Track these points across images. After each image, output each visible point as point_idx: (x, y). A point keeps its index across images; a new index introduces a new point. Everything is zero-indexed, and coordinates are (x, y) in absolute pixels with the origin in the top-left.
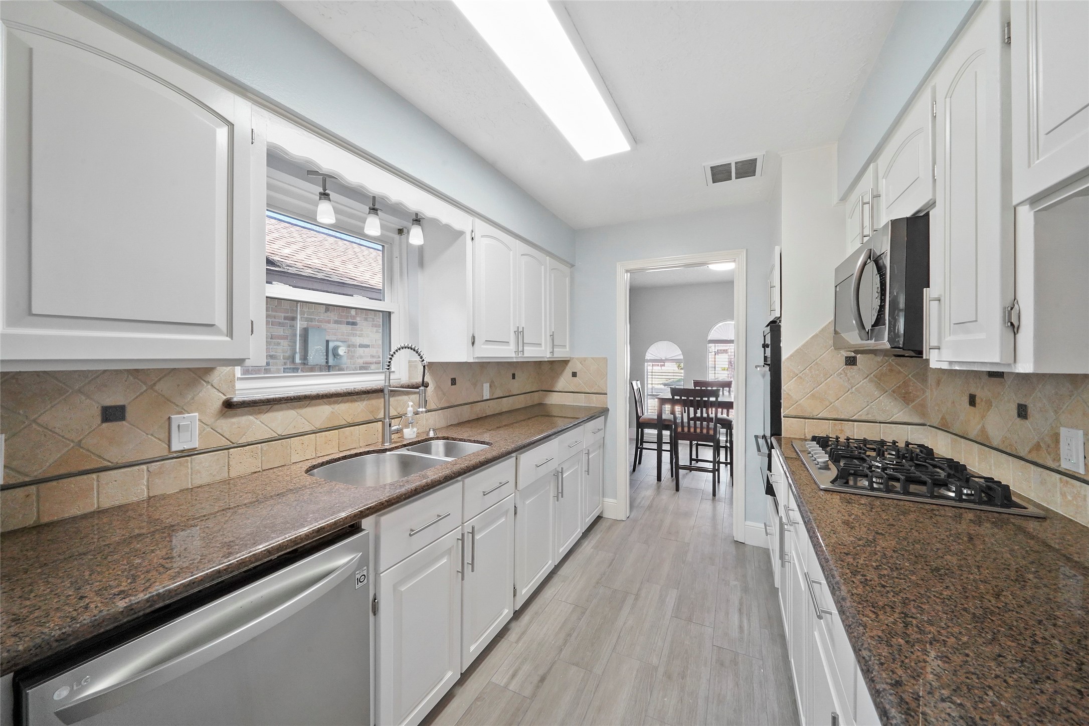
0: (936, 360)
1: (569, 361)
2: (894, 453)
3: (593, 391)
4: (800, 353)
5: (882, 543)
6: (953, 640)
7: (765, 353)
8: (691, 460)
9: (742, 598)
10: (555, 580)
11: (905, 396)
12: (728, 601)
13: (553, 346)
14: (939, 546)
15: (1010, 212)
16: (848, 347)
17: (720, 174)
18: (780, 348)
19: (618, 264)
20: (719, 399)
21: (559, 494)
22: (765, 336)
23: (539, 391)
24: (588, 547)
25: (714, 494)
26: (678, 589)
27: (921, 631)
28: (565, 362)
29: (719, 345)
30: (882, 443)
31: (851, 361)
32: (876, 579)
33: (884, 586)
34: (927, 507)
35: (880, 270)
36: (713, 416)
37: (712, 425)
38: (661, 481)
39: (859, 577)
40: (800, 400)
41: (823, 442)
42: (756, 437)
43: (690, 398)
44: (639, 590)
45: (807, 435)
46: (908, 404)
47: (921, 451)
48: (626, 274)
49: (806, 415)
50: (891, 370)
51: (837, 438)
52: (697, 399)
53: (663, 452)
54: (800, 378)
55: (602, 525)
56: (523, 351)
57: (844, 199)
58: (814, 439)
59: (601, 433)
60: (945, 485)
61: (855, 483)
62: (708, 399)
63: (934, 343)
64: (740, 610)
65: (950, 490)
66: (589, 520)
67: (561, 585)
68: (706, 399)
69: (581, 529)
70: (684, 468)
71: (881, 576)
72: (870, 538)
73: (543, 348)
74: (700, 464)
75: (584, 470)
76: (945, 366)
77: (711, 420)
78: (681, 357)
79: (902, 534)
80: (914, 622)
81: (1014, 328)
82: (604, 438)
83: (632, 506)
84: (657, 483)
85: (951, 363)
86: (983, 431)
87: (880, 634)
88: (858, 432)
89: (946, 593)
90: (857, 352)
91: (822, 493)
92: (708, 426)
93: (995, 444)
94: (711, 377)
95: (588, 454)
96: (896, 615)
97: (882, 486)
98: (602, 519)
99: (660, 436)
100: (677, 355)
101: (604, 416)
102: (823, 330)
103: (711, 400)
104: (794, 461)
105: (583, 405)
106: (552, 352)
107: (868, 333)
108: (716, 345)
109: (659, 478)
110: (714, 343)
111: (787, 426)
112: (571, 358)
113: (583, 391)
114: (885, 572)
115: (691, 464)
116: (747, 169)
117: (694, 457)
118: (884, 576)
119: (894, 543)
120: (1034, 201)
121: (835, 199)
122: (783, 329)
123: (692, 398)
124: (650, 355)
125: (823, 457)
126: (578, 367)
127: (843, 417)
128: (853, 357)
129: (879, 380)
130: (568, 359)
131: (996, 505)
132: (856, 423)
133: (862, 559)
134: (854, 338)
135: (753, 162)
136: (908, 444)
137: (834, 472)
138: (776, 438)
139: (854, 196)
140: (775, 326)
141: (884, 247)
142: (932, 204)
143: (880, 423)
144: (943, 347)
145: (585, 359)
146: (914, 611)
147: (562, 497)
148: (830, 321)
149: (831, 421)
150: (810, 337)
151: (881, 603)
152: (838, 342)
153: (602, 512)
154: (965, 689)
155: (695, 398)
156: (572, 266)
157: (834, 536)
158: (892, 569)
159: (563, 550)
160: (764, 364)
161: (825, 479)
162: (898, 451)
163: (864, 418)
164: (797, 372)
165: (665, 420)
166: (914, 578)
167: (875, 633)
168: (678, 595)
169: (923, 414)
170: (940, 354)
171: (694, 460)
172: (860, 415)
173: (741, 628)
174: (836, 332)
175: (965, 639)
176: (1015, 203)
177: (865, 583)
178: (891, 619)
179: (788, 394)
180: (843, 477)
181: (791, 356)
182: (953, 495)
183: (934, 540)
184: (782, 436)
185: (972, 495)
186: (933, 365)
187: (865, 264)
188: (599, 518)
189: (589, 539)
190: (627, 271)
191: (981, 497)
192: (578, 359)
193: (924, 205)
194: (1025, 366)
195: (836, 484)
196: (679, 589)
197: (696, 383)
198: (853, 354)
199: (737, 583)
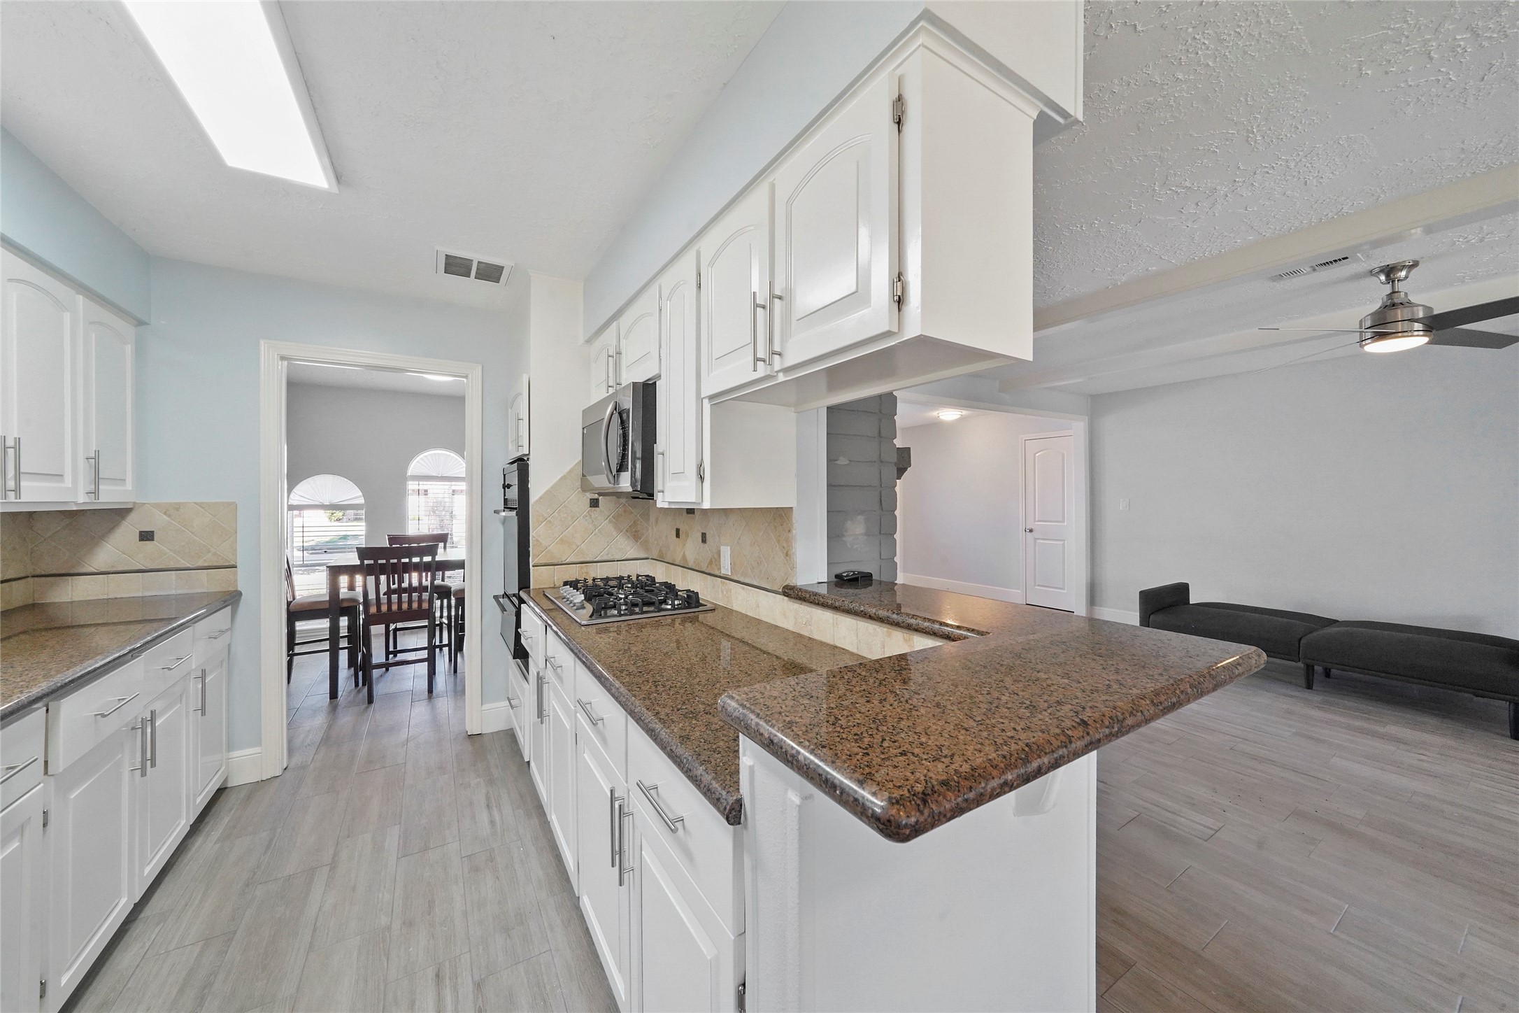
0: (661, 501)
1: (129, 511)
2: (630, 586)
3: (200, 563)
4: (549, 495)
5: (634, 649)
6: (679, 683)
7: (505, 495)
8: (388, 653)
9: (488, 792)
10: (137, 929)
11: (635, 535)
12: (471, 804)
13: (97, 480)
14: (666, 640)
15: (700, 400)
16: (592, 490)
17: (456, 266)
18: (528, 488)
19: (262, 342)
20: (438, 558)
21: (149, 759)
22: (504, 475)
23: (28, 577)
24: (206, 845)
25: (430, 690)
26: (400, 823)
27: (664, 686)
28: (118, 514)
29: (425, 483)
30: (621, 578)
31: (594, 503)
32: (635, 670)
33: (640, 672)
34: (656, 619)
35: (623, 424)
36: (428, 583)
37: (425, 596)
38: (337, 698)
39: (625, 672)
40: (549, 546)
41: (574, 584)
42: (496, 597)
43: (380, 562)
44: (335, 855)
45: (556, 583)
46: (637, 541)
47: (647, 580)
48: (280, 363)
49: (555, 561)
50: (625, 511)
51: (585, 579)
52: (392, 561)
53: (341, 651)
54: (550, 522)
55: (230, 801)
56: (17, 490)
57: (589, 341)
58: (566, 584)
59: (225, 639)
60: (664, 602)
61: (606, 613)
62: (410, 560)
63: (660, 488)
64: (488, 806)
65: (667, 604)
66: (201, 800)
67: (157, 931)
68: (407, 560)
69: (187, 819)
70: (379, 666)
71: (638, 667)
72: (626, 648)
73: (68, 482)
74: (400, 657)
75: (191, 709)
76: (666, 506)
77: (425, 589)
78: (362, 501)
79: (645, 640)
80: (660, 683)
81: (702, 478)
82: (229, 645)
83: (291, 751)
84: (331, 703)
85: (670, 503)
86: (684, 557)
87: (644, 696)
88: (601, 571)
89: (673, 663)
90: (600, 494)
91: (583, 628)
92: (420, 597)
93: (691, 565)
94: (412, 530)
95: (203, 677)
96: (650, 684)
97: (626, 611)
98: (227, 790)
99: (334, 629)
100: (352, 499)
101: (230, 607)
102: (570, 472)
103: (424, 560)
104: (552, 610)
105: (173, 592)
106: (96, 493)
107: (614, 476)
108: (421, 483)
109: (334, 694)
110: (419, 481)
111: (538, 577)
112: (134, 503)
113: (172, 565)
114: (640, 664)
115: (387, 658)
116: (491, 273)
117: (391, 649)
118: (639, 666)
119: (641, 646)
120: (711, 398)
121: (581, 340)
122: (531, 469)
123: (384, 561)
124: (298, 498)
125: (579, 597)
126: (155, 522)
127: (588, 560)
128: (596, 499)
129: (616, 520)
130: (130, 506)
131: (692, 608)
132: (599, 564)
133: (624, 661)
134: (601, 481)
135: (500, 269)
136: (638, 576)
137: (589, 608)
138: (525, 592)
139: (598, 343)
140: (522, 463)
141: (628, 403)
142: (659, 377)
143: (617, 561)
144: (665, 491)
145: (178, 507)
146: (659, 678)
147: (153, 765)
148: (577, 461)
149: (578, 565)
150: (559, 478)
151: (641, 682)
152: (585, 486)
153: (226, 780)
154: (687, 702)
155: (388, 561)
156: (140, 323)
157: (602, 654)
158: (643, 662)
159: (150, 870)
160: (505, 508)
161: (583, 616)
162: (633, 583)
163: (605, 558)
164: (546, 515)
165: (343, 600)
166: (655, 662)
167: (641, 697)
168: (402, 829)
169: (647, 549)
170: (664, 496)
171: (391, 653)
172: (602, 556)
173: (492, 823)
174: (583, 475)
175: (684, 681)
176: (702, 396)
177: (629, 674)
178: (648, 687)
179: (537, 541)
180: (596, 613)
181: (541, 498)
182: (669, 607)
183: (664, 637)
184: (531, 588)
185: (680, 604)
186: (659, 505)
187: (612, 414)
188: (221, 791)
189: (205, 833)
190: (283, 358)
191: (685, 604)
192: (156, 506)
193: (654, 376)
194: (706, 505)
195: (593, 618)
196: (403, 823)
197: (392, 539)
198: (596, 496)
199: (478, 780)
